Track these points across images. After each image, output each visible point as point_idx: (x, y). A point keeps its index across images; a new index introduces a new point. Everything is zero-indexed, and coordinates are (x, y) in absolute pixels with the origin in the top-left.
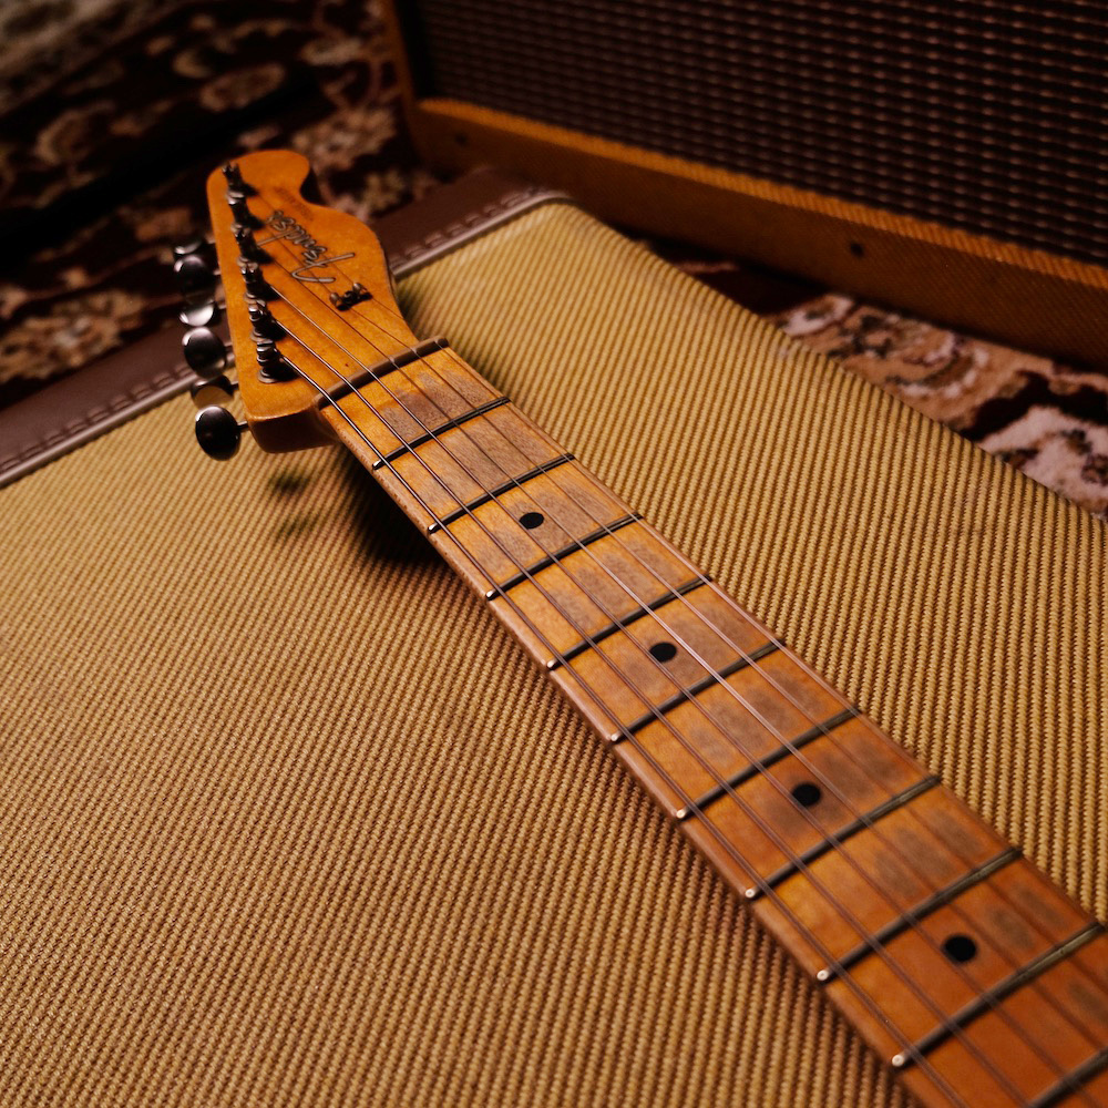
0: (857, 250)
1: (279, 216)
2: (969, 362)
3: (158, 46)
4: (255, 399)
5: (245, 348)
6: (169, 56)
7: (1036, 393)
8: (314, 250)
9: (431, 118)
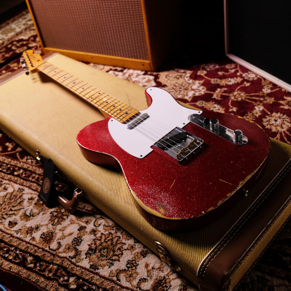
0: (92, 58)
1: (31, 55)
2: (105, 68)
3: (9, 46)
4: (31, 69)
5: (29, 65)
6: (11, 47)
7: (111, 69)
8: (34, 57)
9: (46, 50)
